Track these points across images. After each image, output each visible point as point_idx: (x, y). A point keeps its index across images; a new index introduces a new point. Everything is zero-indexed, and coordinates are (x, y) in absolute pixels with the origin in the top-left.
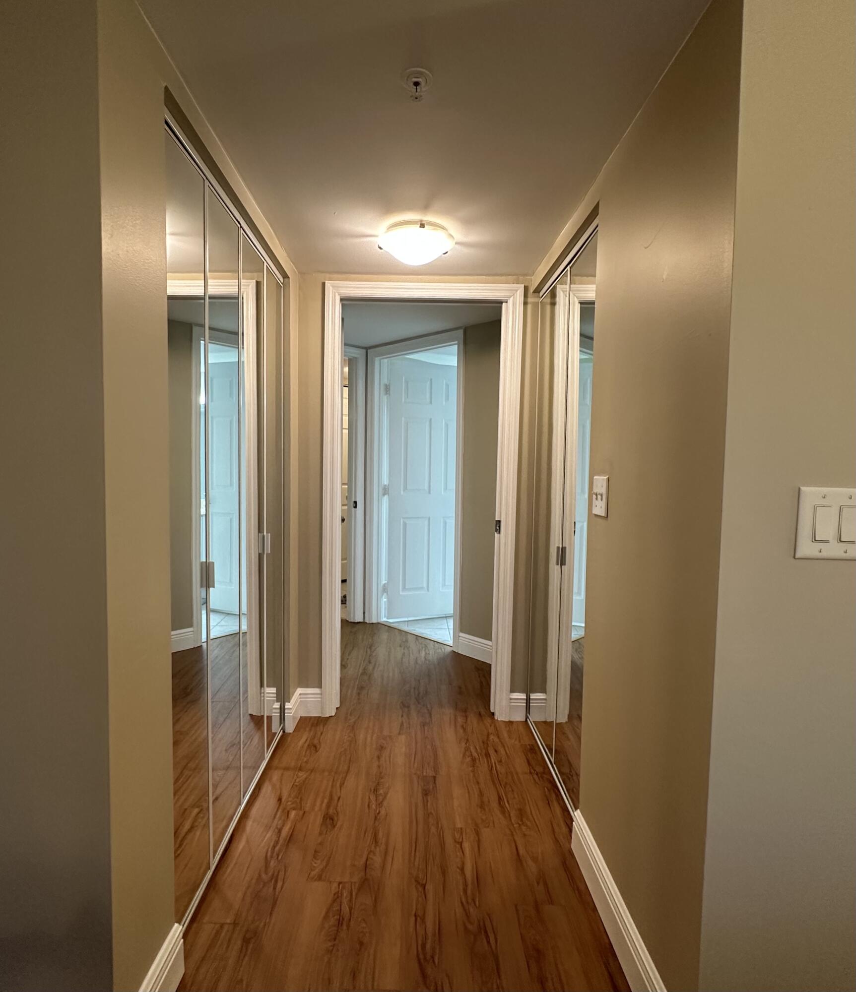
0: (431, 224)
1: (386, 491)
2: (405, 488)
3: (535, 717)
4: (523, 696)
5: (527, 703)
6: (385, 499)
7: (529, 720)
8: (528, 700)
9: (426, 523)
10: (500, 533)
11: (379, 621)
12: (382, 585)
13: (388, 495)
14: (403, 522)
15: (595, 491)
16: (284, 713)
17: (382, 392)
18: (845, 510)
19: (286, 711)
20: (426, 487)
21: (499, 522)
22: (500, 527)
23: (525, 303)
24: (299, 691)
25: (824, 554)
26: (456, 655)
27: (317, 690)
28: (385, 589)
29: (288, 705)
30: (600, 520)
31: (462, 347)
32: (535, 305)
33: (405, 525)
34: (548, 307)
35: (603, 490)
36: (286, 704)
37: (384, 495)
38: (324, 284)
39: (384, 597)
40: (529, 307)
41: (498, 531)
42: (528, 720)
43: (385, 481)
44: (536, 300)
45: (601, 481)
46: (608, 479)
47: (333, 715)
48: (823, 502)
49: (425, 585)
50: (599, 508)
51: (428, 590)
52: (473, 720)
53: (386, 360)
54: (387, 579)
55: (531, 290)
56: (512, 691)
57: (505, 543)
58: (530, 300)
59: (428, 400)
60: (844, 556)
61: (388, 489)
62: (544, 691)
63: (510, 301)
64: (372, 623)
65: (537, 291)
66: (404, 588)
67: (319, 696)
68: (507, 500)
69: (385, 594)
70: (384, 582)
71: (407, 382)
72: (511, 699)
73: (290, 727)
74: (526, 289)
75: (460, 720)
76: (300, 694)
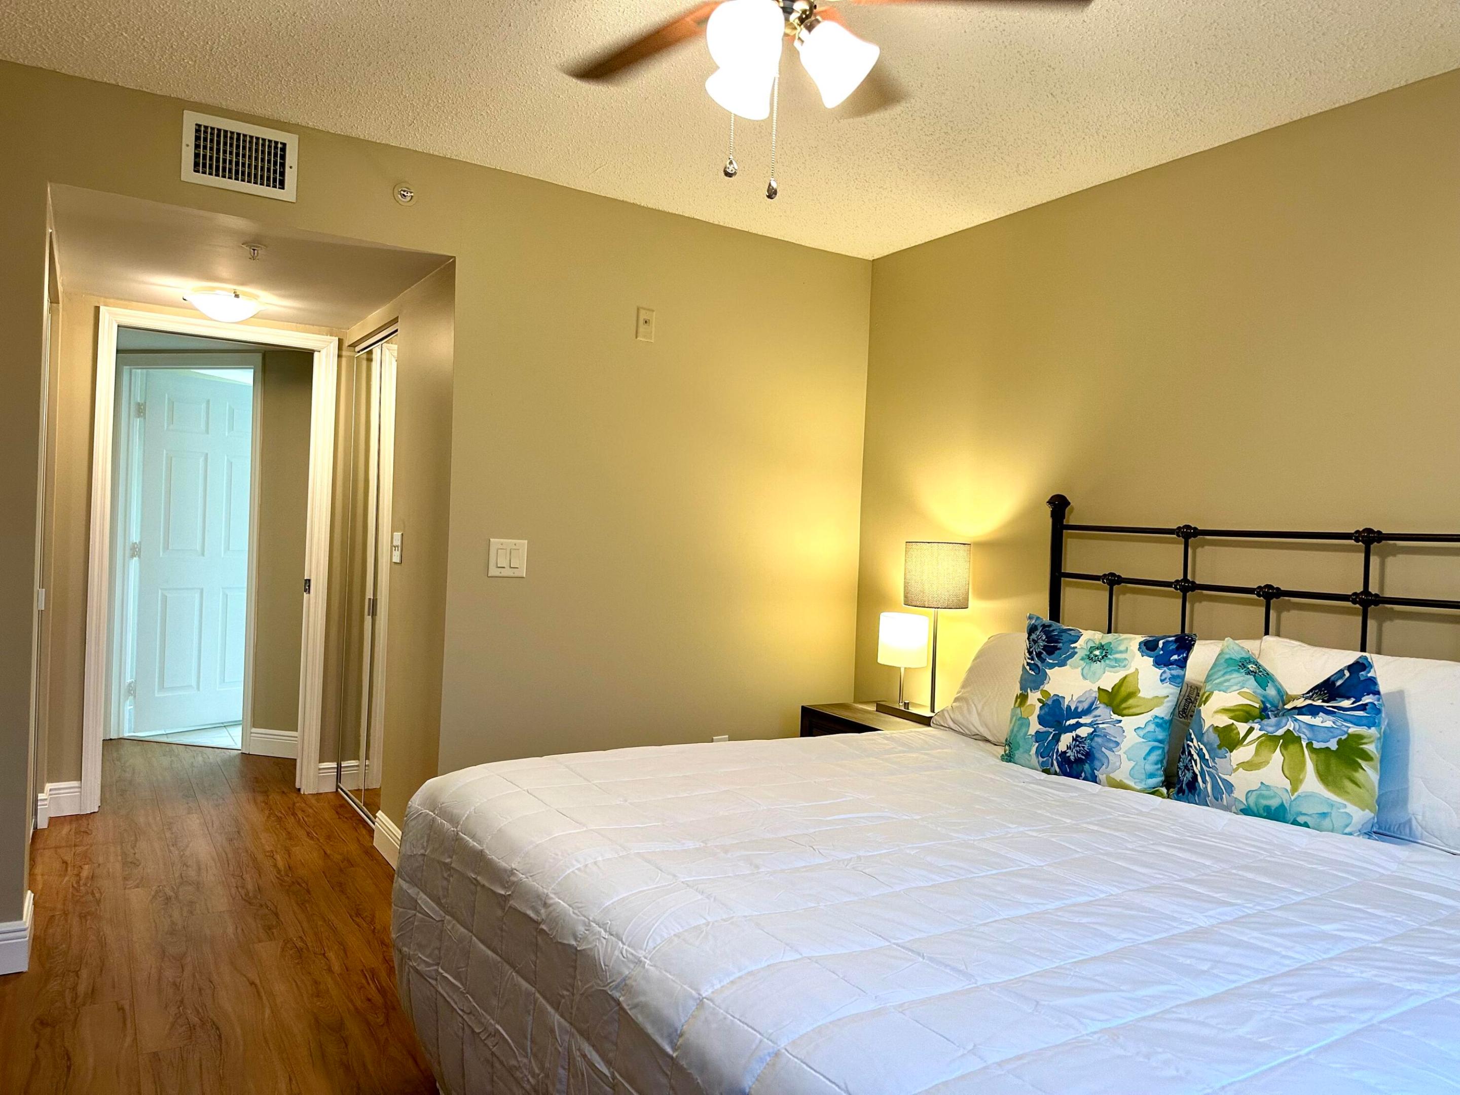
0: (245, 294)
1: (135, 551)
2: (166, 547)
3: (347, 785)
4: (334, 765)
5: (337, 772)
6: (134, 562)
7: (342, 790)
8: (339, 768)
9: (197, 596)
10: (309, 592)
11: (121, 736)
12: (127, 684)
13: (139, 557)
14: (162, 594)
15: (394, 544)
16: (36, 805)
17: (132, 414)
18: (512, 551)
19: (39, 803)
20: (198, 548)
21: (309, 580)
22: (309, 586)
23: (339, 356)
24: (48, 786)
25: (503, 574)
26: (246, 757)
27: (75, 784)
28: (131, 690)
29: (41, 796)
30: (397, 566)
31: (260, 375)
32: (351, 358)
33: (165, 599)
34: (364, 363)
35: (399, 543)
36: (39, 795)
37: (133, 556)
38: (97, 309)
39: (128, 702)
40: (344, 360)
41: (308, 590)
42: (339, 790)
43: (135, 537)
44: (352, 354)
45: (397, 535)
46: (402, 534)
47: (96, 810)
48: (514, 547)
49: (194, 684)
50: (396, 559)
51: (198, 689)
52: (275, 797)
53: (139, 372)
54: (134, 677)
55: (346, 343)
56: (321, 760)
57: (316, 603)
58: (344, 353)
59: (203, 427)
60: (501, 575)
61: (140, 549)
62: (357, 758)
63: (323, 352)
64: (111, 739)
65: (354, 345)
66: (162, 687)
67: (77, 790)
68: (318, 554)
69: (131, 698)
70: (129, 680)
71: (172, 404)
72: (320, 769)
73: (43, 824)
74: (340, 342)
75: (260, 798)
76: (50, 790)
